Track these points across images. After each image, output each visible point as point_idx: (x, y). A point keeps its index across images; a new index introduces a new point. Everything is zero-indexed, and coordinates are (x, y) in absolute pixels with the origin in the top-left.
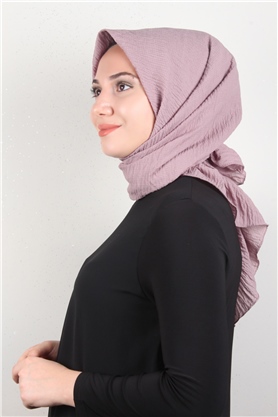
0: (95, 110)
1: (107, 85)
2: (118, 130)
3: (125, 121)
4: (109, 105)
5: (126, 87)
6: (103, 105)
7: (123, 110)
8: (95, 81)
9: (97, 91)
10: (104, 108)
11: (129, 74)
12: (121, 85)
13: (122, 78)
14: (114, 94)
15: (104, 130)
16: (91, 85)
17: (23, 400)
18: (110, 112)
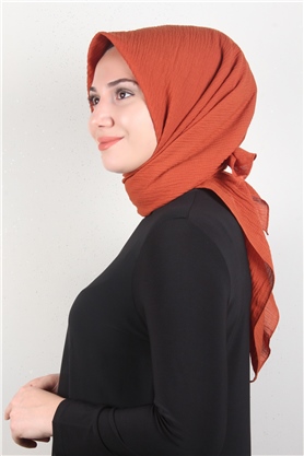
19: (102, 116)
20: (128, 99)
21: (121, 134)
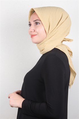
19: (32, 29)
20: (38, 25)
21: (36, 34)
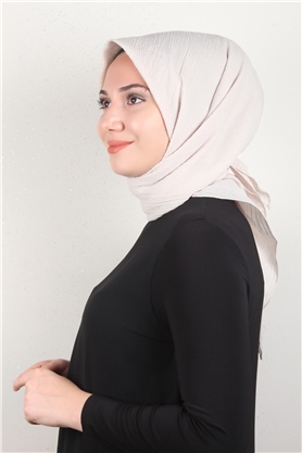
0: (104, 125)
1: (116, 97)
2: (129, 146)
3: (137, 137)
4: (118, 119)
5: (138, 101)
6: (112, 120)
7: (135, 125)
8: (102, 92)
9: (105, 103)
10: (114, 123)
11: (142, 86)
12: (132, 98)
13: (134, 90)
14: (124, 107)
15: (114, 147)
16: (98, 97)
17: (26, 414)
18: (120, 127)
